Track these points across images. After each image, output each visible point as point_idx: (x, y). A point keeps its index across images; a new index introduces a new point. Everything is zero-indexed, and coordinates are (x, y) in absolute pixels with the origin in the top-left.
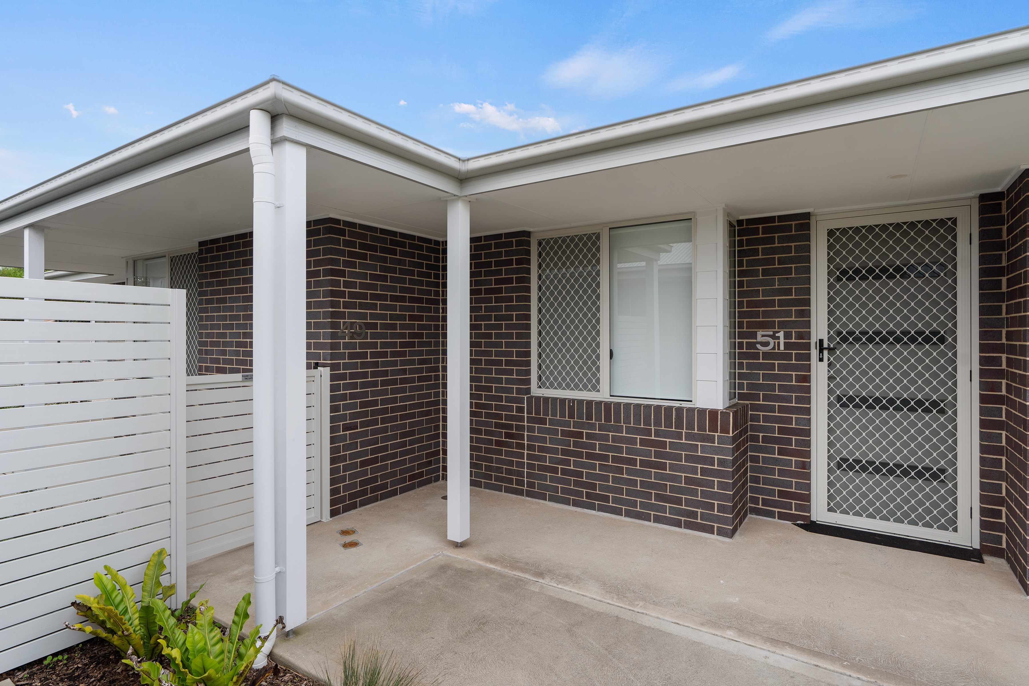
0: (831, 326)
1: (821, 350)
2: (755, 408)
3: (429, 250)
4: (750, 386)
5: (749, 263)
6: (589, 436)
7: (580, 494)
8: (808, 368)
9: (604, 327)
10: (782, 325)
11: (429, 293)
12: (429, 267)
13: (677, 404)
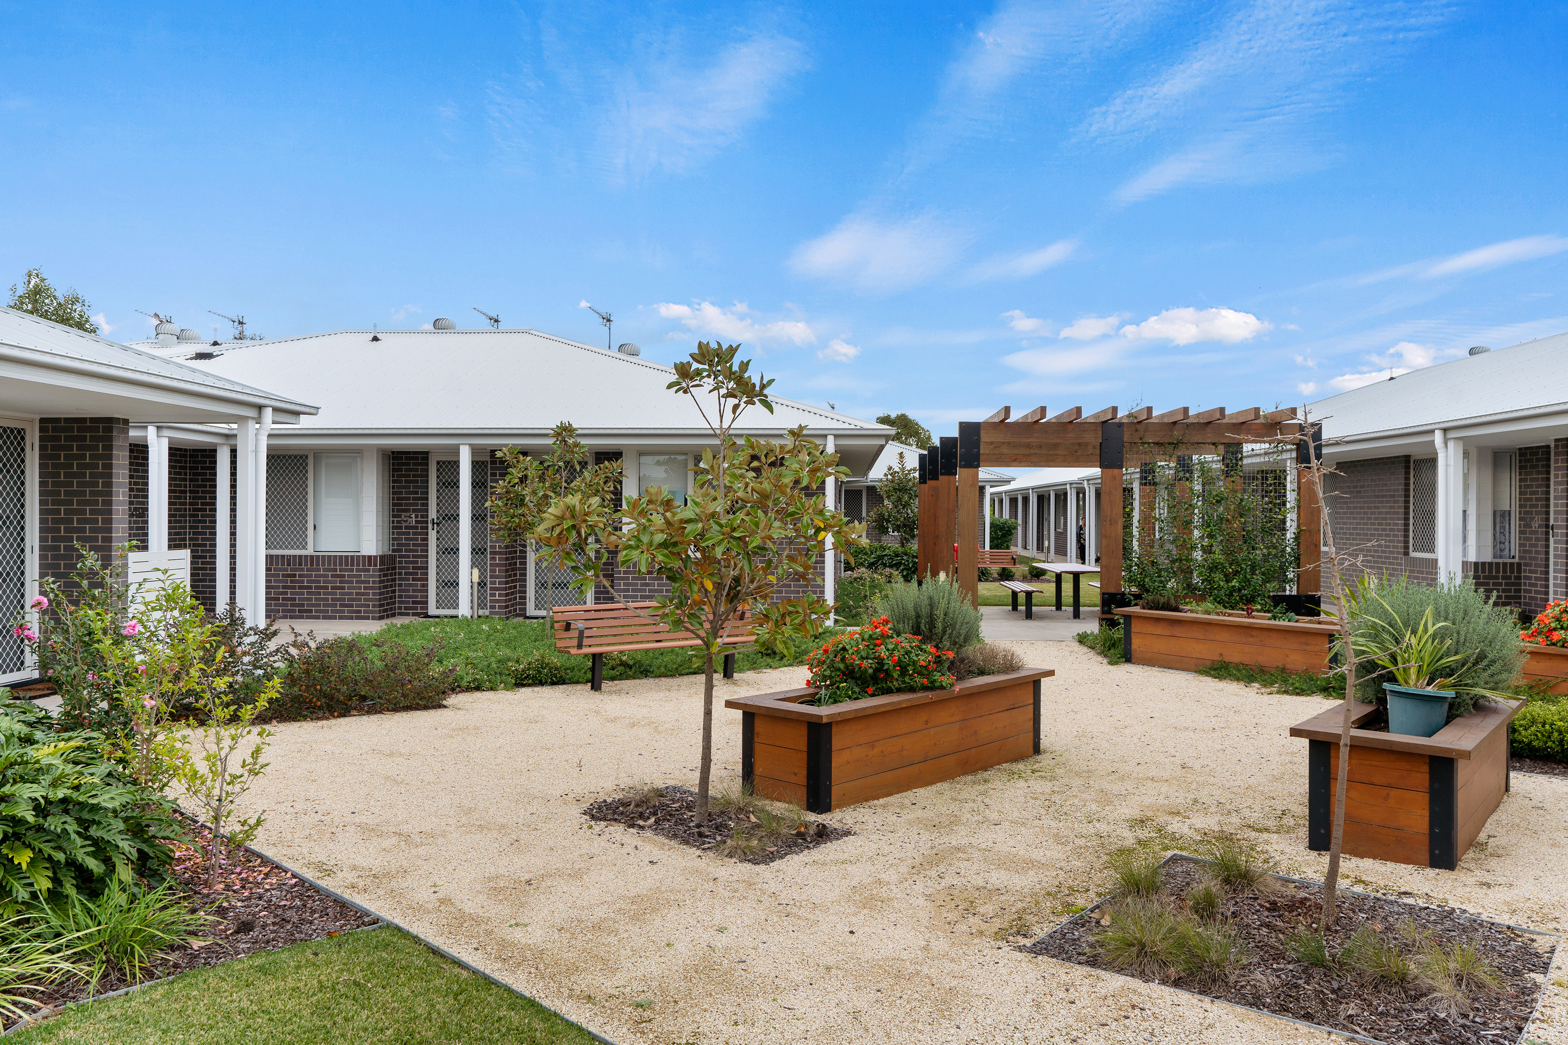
0: (438, 511)
1: (433, 523)
2: (400, 556)
3: (181, 456)
4: (398, 545)
5: (398, 476)
6: (300, 576)
7: (294, 611)
8: (427, 534)
9: (310, 511)
10: (414, 511)
11: (180, 486)
12: (181, 468)
13: (352, 554)
